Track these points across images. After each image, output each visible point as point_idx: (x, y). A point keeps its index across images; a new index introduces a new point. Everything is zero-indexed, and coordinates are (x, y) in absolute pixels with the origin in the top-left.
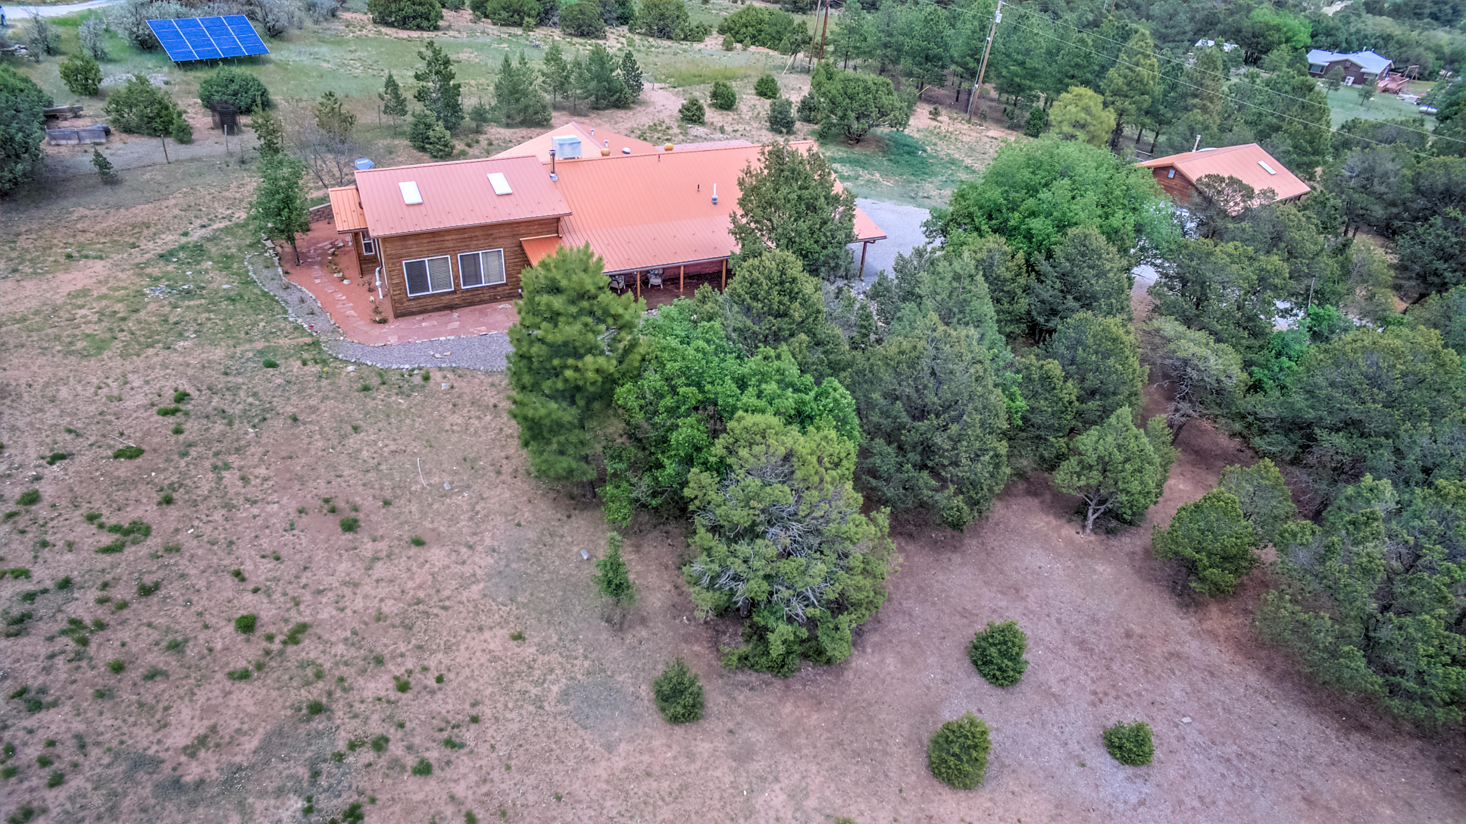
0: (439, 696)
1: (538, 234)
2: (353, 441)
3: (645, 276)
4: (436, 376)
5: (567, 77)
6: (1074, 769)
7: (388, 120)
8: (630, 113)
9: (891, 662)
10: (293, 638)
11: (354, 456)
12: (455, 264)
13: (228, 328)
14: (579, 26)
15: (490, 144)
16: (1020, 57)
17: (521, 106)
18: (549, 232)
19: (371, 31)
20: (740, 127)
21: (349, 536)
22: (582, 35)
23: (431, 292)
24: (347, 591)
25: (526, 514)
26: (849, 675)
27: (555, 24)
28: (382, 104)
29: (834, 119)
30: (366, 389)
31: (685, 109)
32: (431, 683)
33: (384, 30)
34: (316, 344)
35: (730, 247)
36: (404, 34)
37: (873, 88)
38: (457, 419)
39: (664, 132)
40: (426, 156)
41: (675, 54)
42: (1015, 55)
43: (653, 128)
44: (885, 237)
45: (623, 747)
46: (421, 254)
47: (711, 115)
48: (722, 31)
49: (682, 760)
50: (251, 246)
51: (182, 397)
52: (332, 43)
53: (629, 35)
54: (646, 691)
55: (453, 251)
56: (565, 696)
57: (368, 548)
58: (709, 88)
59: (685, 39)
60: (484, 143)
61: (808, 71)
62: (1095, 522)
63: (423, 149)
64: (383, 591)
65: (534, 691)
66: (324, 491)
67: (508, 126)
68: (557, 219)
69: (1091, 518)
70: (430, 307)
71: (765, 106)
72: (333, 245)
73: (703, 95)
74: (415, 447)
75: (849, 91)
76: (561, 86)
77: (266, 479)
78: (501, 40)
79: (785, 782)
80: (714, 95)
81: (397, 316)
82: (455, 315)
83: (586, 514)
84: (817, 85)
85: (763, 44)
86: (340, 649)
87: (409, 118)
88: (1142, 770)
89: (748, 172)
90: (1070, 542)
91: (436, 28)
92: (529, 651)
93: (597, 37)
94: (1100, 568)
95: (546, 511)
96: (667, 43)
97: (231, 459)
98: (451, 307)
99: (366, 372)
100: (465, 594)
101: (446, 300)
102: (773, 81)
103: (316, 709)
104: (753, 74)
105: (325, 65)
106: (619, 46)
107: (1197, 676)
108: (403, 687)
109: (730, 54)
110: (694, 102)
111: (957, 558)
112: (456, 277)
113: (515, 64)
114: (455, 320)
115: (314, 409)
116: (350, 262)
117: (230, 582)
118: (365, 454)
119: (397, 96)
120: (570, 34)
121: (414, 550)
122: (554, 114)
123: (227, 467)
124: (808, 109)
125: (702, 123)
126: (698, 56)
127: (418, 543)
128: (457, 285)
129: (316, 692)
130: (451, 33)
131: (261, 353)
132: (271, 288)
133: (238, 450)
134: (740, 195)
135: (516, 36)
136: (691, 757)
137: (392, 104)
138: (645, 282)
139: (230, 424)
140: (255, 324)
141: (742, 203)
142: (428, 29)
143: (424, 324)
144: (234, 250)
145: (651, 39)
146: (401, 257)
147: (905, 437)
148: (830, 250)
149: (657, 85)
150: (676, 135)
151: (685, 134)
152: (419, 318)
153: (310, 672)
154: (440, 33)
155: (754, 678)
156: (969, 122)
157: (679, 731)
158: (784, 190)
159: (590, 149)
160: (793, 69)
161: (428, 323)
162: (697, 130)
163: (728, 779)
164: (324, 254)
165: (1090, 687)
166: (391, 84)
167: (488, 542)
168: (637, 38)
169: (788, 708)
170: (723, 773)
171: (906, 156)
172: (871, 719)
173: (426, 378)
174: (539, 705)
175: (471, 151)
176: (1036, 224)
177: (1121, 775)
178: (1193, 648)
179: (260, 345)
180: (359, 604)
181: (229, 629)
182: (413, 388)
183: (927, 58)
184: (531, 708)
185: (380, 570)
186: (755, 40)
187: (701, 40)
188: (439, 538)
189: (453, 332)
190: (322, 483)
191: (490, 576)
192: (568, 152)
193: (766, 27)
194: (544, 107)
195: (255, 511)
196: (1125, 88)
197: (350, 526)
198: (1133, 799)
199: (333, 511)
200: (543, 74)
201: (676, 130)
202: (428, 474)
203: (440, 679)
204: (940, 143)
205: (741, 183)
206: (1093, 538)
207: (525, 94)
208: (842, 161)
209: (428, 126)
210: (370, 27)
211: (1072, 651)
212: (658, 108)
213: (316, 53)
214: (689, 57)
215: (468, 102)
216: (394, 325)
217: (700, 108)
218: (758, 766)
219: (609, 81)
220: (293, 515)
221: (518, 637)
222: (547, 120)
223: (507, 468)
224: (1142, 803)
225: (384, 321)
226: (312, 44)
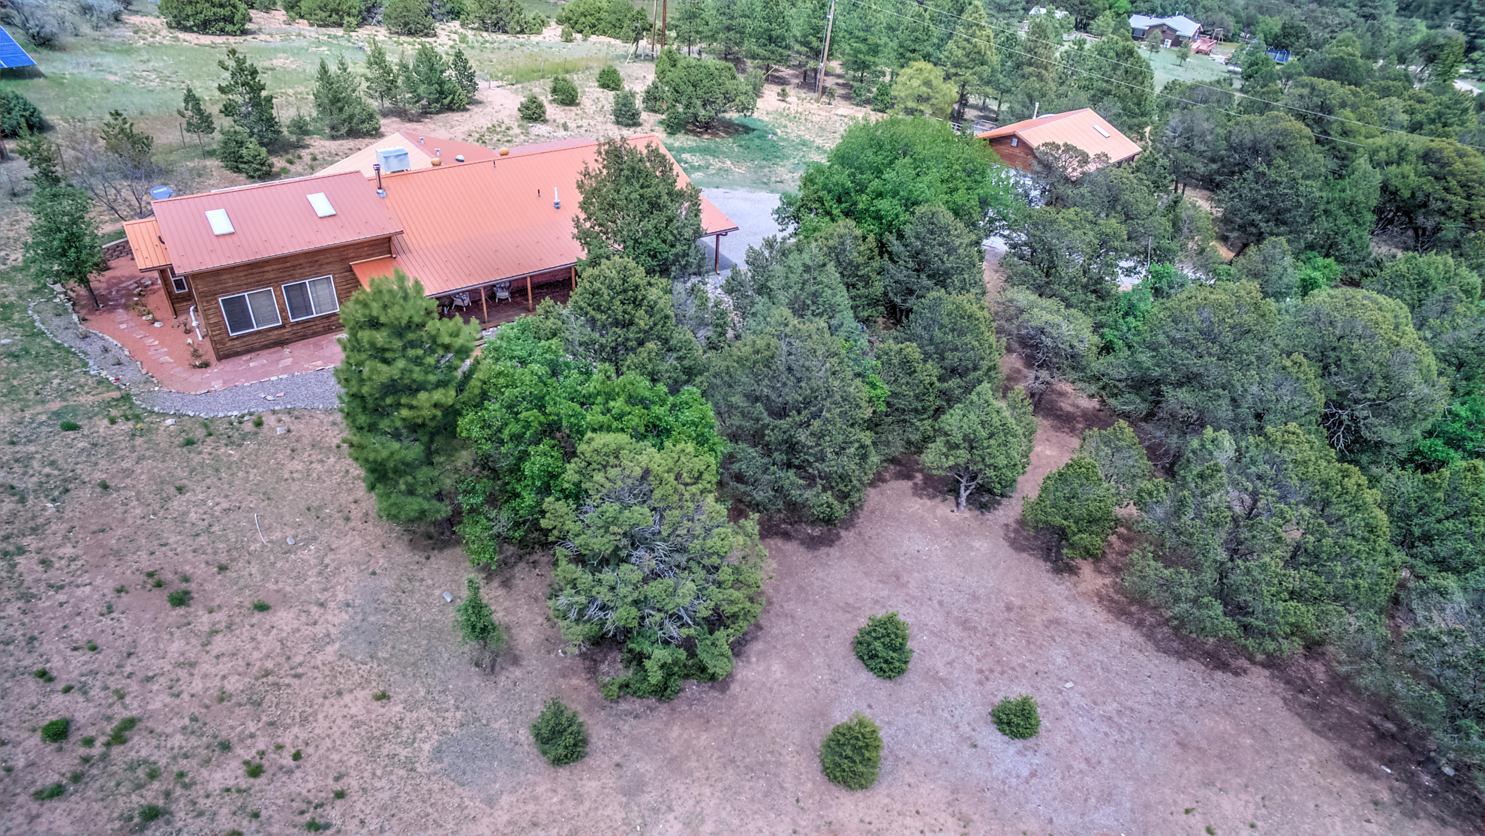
0: (298, 774)
1: (369, 256)
2: (177, 504)
3: (491, 291)
4: (270, 420)
5: (393, 82)
6: (967, 751)
7: (192, 138)
8: (466, 115)
9: (777, 668)
10: (119, 738)
11: (180, 520)
12: (279, 297)
13: (12, 390)
14: (406, 24)
15: (315, 159)
16: (862, 34)
17: (344, 116)
18: (381, 254)
19: (165, 36)
20: (584, 123)
21: (181, 611)
22: (410, 33)
23: (256, 329)
24: (182, 673)
25: (381, 561)
26: (735, 688)
27: (379, 22)
28: (184, 121)
29: (680, 108)
30: (190, 443)
31: (524, 108)
32: (287, 761)
33: (182, 35)
34: (126, 398)
35: (577, 253)
36: (206, 39)
37: (716, 72)
38: (296, 465)
39: (504, 134)
40: (242, 177)
41: (512, 48)
42: (857, 33)
43: (492, 130)
44: (737, 229)
45: (505, 800)
46: (239, 288)
47: (552, 111)
48: (560, 22)
49: (570, 803)
50: (35, 291)
52: (118, 52)
53: (461, 30)
54: (525, 736)
55: (276, 282)
56: (438, 753)
57: (204, 621)
58: (549, 84)
59: (522, 32)
60: (307, 158)
61: (652, 59)
62: (968, 499)
63: (238, 170)
64: (225, 667)
65: (404, 753)
66: (146, 562)
67: (333, 138)
68: (388, 240)
69: (964, 495)
70: (257, 345)
71: (608, 98)
72: (139, 284)
73: (542, 91)
74: (252, 501)
75: (692, 79)
76: (388, 89)
77: (73, 559)
78: (319, 43)
79: (679, 810)
80: (554, 91)
81: (220, 358)
82: (287, 351)
83: (447, 552)
84: (661, 75)
85: (604, 33)
86: (178, 740)
87: (217, 136)
88: (1031, 742)
89: (586, 174)
90: (945, 521)
91: (244, 32)
92: (395, 709)
93: (427, 35)
94: (977, 544)
95: (402, 554)
96: (504, 37)
97: (25, 541)
98: (281, 343)
99: (188, 424)
100: (320, 657)
101: (274, 335)
102: (615, 72)
103: (151, 814)
104: (595, 65)
105: (112, 78)
106: (451, 43)
107: (1076, 640)
108: (255, 771)
109: (570, 45)
110: (533, 100)
111: (834, 551)
112: (283, 311)
113: (333, 68)
114: (287, 356)
115: (128, 473)
116: (159, 301)
117: (32, 684)
118: (193, 516)
119: (199, 112)
120: (397, 33)
121: (257, 617)
122: (383, 121)
123: (21, 551)
124: (652, 98)
125: (545, 121)
126: (536, 50)
127: (262, 608)
128: (285, 318)
129: (152, 795)
130: (262, 37)
131: (57, 414)
132: (67, 339)
133: (34, 530)
134: (581, 198)
135: (336, 37)
136: (578, 798)
137: (195, 120)
138: (492, 296)
139: (23, 500)
140: (48, 381)
141: (584, 206)
142: (233, 34)
143: (251, 364)
144: (13, 298)
145: (485, 34)
146: (215, 294)
147: (771, 436)
148: (679, 248)
149: (494, 84)
150: (517, 136)
151: (527, 134)
152: (245, 358)
153: (141, 773)
154: (249, 38)
155: (637, 705)
156: (817, 101)
157: (563, 772)
158: (625, 190)
159: (419, 160)
160: (637, 56)
161: (257, 362)
162: (539, 129)
163: (620, 816)
164: (129, 294)
165: (976, 666)
166: (191, 98)
167: (341, 596)
168: (470, 33)
169: (675, 731)
170: (614, 811)
171: (757, 141)
172: (761, 731)
173: (259, 424)
174: (410, 765)
175: (292, 168)
176: (883, 205)
177: (1012, 750)
178: (1070, 612)
179: (56, 405)
180: (197, 685)
181: (36, 740)
182: (244, 437)
183: (770, 39)
184: (402, 772)
185: (220, 644)
186: (594, 28)
187: (539, 33)
188: (285, 599)
189: (285, 370)
190: (143, 555)
191: (345, 634)
192: (395, 165)
193: (604, 15)
194: (371, 116)
195: (61, 597)
196: (965, 60)
197: (181, 600)
198: (1025, 772)
199: (159, 585)
200: (367, 79)
201: (517, 131)
202: (268, 529)
203: (297, 756)
204: (789, 124)
205: (580, 186)
206: (967, 514)
207: (348, 101)
208: (692, 150)
209: (241, 144)
210: (165, 32)
211: (956, 632)
212: (497, 108)
213: (99, 64)
214: (527, 51)
215: (284, 115)
216: (217, 368)
217: (540, 106)
218: (649, 798)
219: (441, 83)
220: (110, 596)
221: (383, 697)
222: (376, 129)
223: (356, 513)
224: (1033, 774)
225: (206, 365)
226: (93, 54)
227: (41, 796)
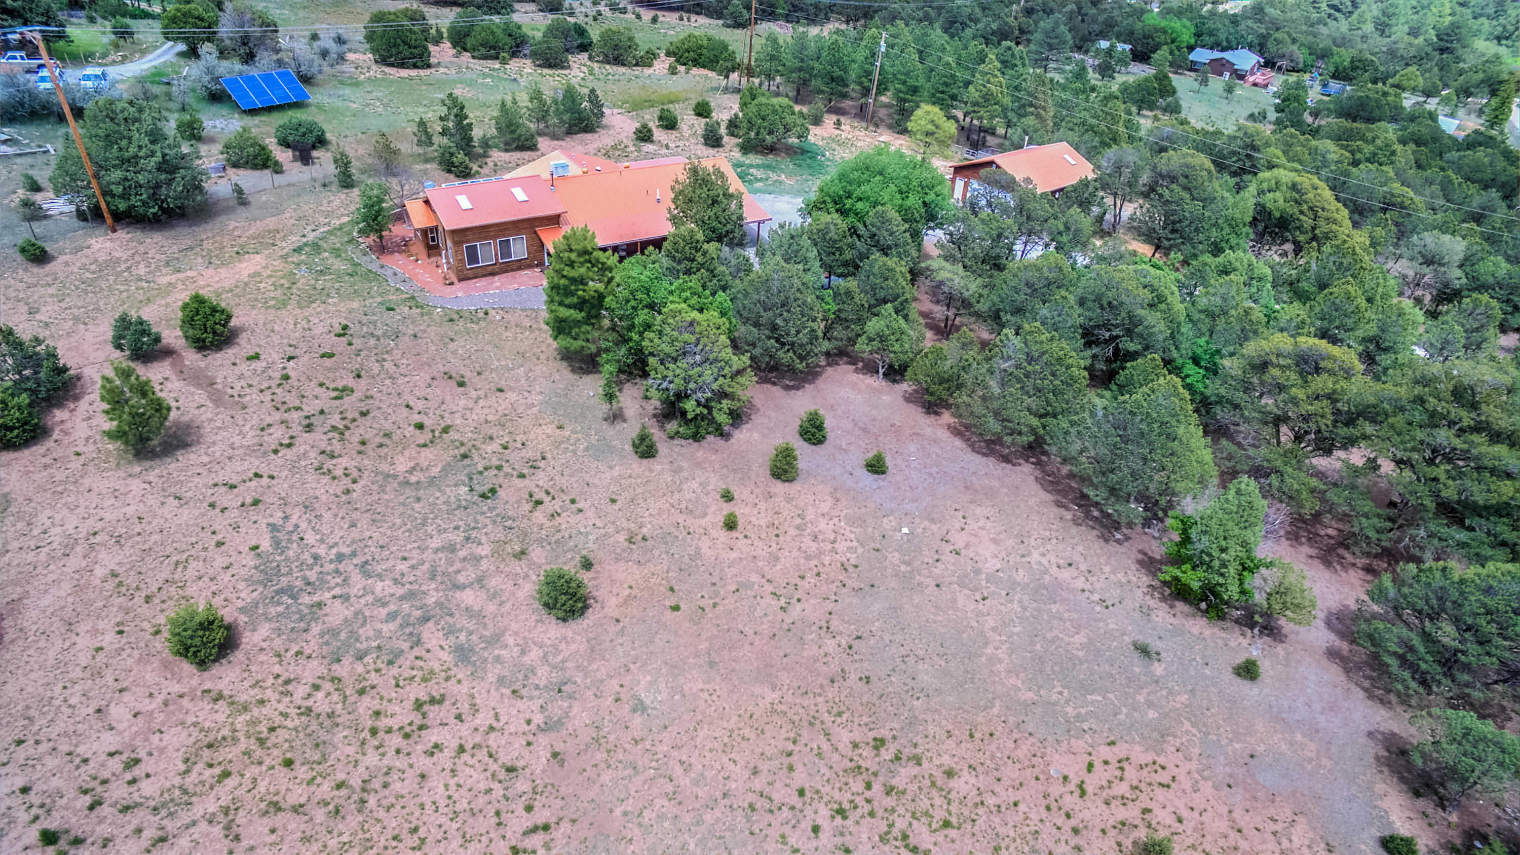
0: (524, 450)
1: (547, 225)
2: (451, 345)
3: (616, 250)
4: (492, 313)
5: (547, 111)
6: (847, 476)
7: (420, 150)
8: (596, 136)
9: (756, 436)
10: (446, 430)
11: (455, 353)
12: (495, 246)
13: (355, 291)
14: (547, 60)
15: (496, 165)
16: (903, 77)
17: (515, 136)
18: (554, 224)
19: (377, 71)
20: (681, 143)
21: (462, 389)
22: (550, 66)
23: (481, 264)
24: (468, 412)
25: (557, 376)
26: (733, 441)
27: (525, 55)
28: (416, 139)
29: (752, 134)
30: (451, 320)
31: (638, 131)
32: (520, 446)
33: (387, 70)
34: (413, 298)
35: (669, 229)
36: (404, 73)
37: (780, 110)
38: (508, 334)
39: (623, 150)
40: (452, 176)
41: (629, 81)
42: (899, 76)
43: (614, 148)
44: (771, 219)
45: (617, 468)
46: (475, 240)
47: (659, 134)
48: (668, 54)
49: (647, 472)
50: (348, 242)
51: (345, 327)
52: (351, 85)
53: (589, 63)
54: (628, 447)
55: (494, 238)
56: (587, 449)
57: (474, 394)
58: (656, 112)
59: (637, 65)
60: (491, 165)
61: (738, 91)
62: (884, 374)
63: (449, 171)
64: (486, 411)
65: (571, 448)
66: (442, 369)
67: (506, 151)
68: (559, 216)
69: (881, 371)
70: (481, 274)
71: (700, 124)
72: (404, 239)
73: (651, 118)
74: (489, 348)
75: (762, 113)
76: (543, 116)
77: (408, 365)
78: (485, 76)
79: (698, 480)
80: (661, 118)
81: (460, 280)
82: (497, 278)
83: (591, 376)
84: (744, 105)
85: (704, 67)
86: (470, 435)
87: (435, 147)
88: (882, 476)
89: (677, 182)
90: (870, 386)
91: (429, 66)
92: (567, 433)
93: (563, 68)
94: (884, 398)
95: (567, 373)
96: (622, 70)
97: (386, 356)
98: (493, 274)
99: (448, 312)
100: (529, 412)
101: (490, 269)
102: (707, 104)
103: (465, 456)
104: (693, 96)
105: (353, 106)
106: (582, 75)
107: (926, 443)
108: (506, 448)
109: (675, 77)
110: (645, 126)
111: (799, 393)
112: (496, 255)
113: (509, 104)
115: (425, 331)
116: (419, 248)
117: (405, 410)
118: (460, 352)
119: (426, 133)
120: (539, 66)
121: (498, 394)
122: (540, 139)
123: (384, 360)
124: (733, 125)
125: (652, 142)
126: (648, 82)
127: (501, 390)
128: (497, 259)
129: (462, 450)
130: (442, 70)
131: (381, 303)
132: (374, 267)
133: (387, 352)
134: (673, 196)
135: (494, 69)
136: (651, 471)
137: (423, 138)
139: (378, 340)
140: (371, 288)
141: (674, 201)
142: (422, 68)
143: (478, 284)
144: (338, 245)
145: (608, 67)
146: (462, 243)
147: (763, 321)
149: (615, 111)
150: (632, 152)
151: (639, 151)
152: (475, 281)
153: (457, 444)
154: (433, 70)
155: (683, 442)
156: (866, 129)
157: (645, 461)
158: (698, 192)
159: (574, 170)
160: (726, 90)
161: (480, 283)
162: (649, 147)
163: (670, 479)
164: (399, 245)
165: (864, 446)
166: (422, 124)
167: (538, 389)
168: (596, 66)
169: (701, 453)
170: (668, 477)
171: (809, 161)
172: (743, 457)
173: (486, 314)
174: (574, 452)
175: (482, 171)
177: (870, 478)
178: (928, 431)
179: (379, 299)
180: (475, 417)
181: (412, 428)
182: (479, 320)
183: (833, 80)
184: (571, 454)
185: (482, 403)
186: (696, 63)
187: (650, 65)
188: (511, 389)
189: (497, 288)
190: (440, 366)
191: (541, 404)
192: (561, 172)
193: (705, 51)
194: (532, 136)
195: (407, 379)
196: (981, 100)
197: (461, 384)
198: (875, 487)
199: (450, 378)
200: (529, 109)
201: (633, 149)
202: (498, 360)
203: (523, 444)
204: (837, 148)
205: (673, 188)
206: (884, 383)
207: (518, 126)
208: (758, 167)
209: (452, 155)
210: (374, 67)
211: (858, 432)
212: (618, 130)
213: (343, 96)
214: (641, 83)
215: (477, 133)
216: (458, 285)
217: (650, 131)
218: (685, 474)
219: (579, 112)
220: (429, 381)
221: (560, 427)
222: (535, 145)
223: (543, 356)
224: (879, 489)
225: (452, 284)
226: (335, 87)
227: (418, 445)
